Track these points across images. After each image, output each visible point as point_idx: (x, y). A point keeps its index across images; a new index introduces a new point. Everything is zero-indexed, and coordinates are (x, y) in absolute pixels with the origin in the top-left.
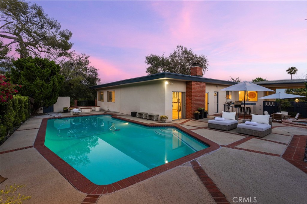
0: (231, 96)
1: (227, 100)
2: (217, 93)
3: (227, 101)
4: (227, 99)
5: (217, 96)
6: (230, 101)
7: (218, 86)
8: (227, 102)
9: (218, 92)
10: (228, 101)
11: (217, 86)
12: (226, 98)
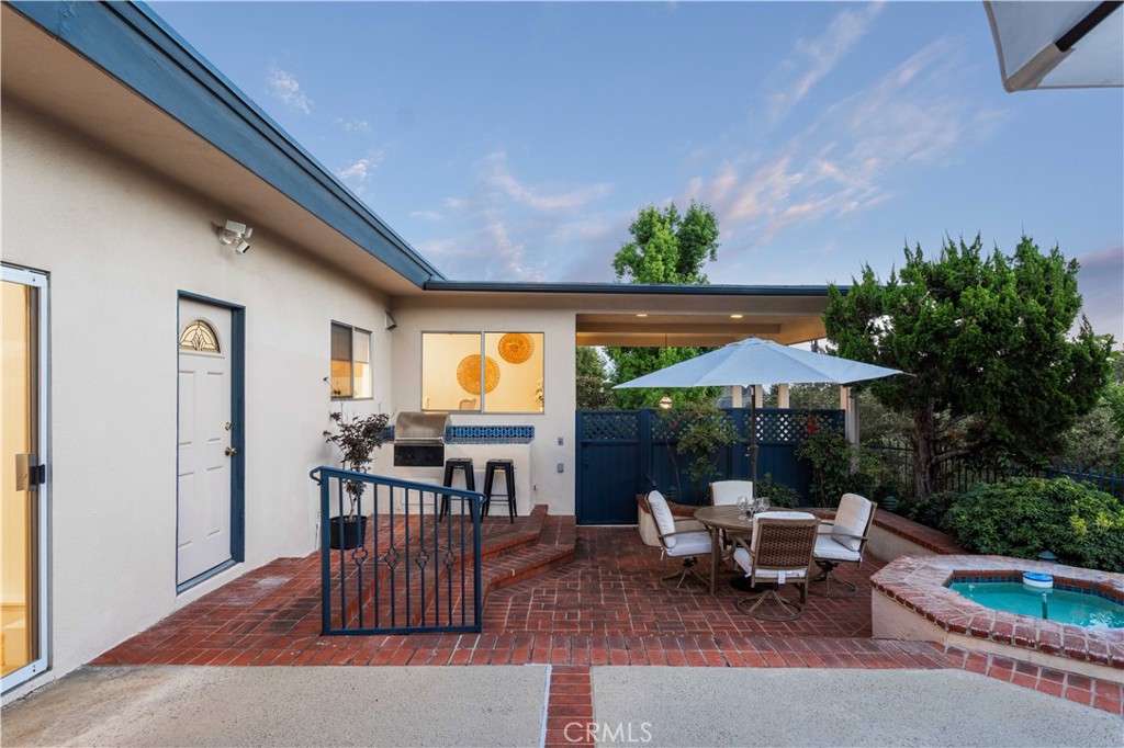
0: (366, 369)
1: (336, 407)
2: (222, 321)
3: (336, 416)
4: (337, 395)
5: (224, 362)
6: (364, 417)
7: (239, 230)
8: (336, 430)
9: (237, 312)
10: (347, 420)
11: (219, 230)
12: (327, 391)
